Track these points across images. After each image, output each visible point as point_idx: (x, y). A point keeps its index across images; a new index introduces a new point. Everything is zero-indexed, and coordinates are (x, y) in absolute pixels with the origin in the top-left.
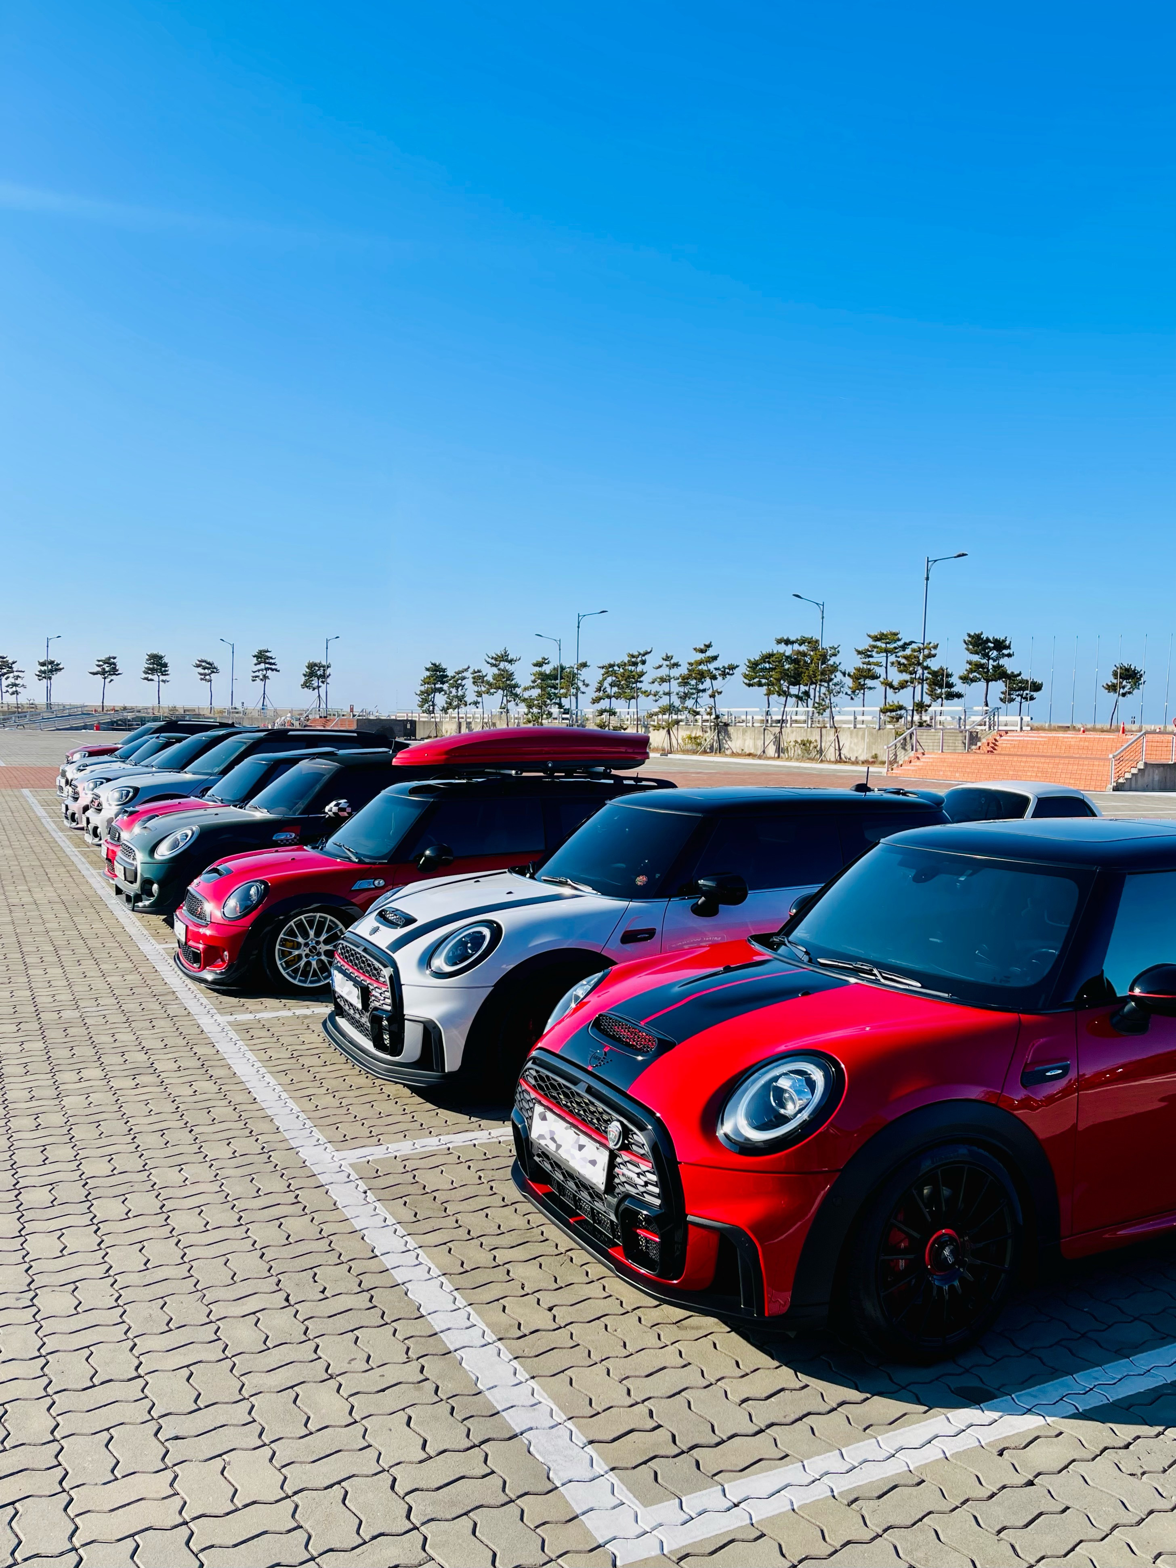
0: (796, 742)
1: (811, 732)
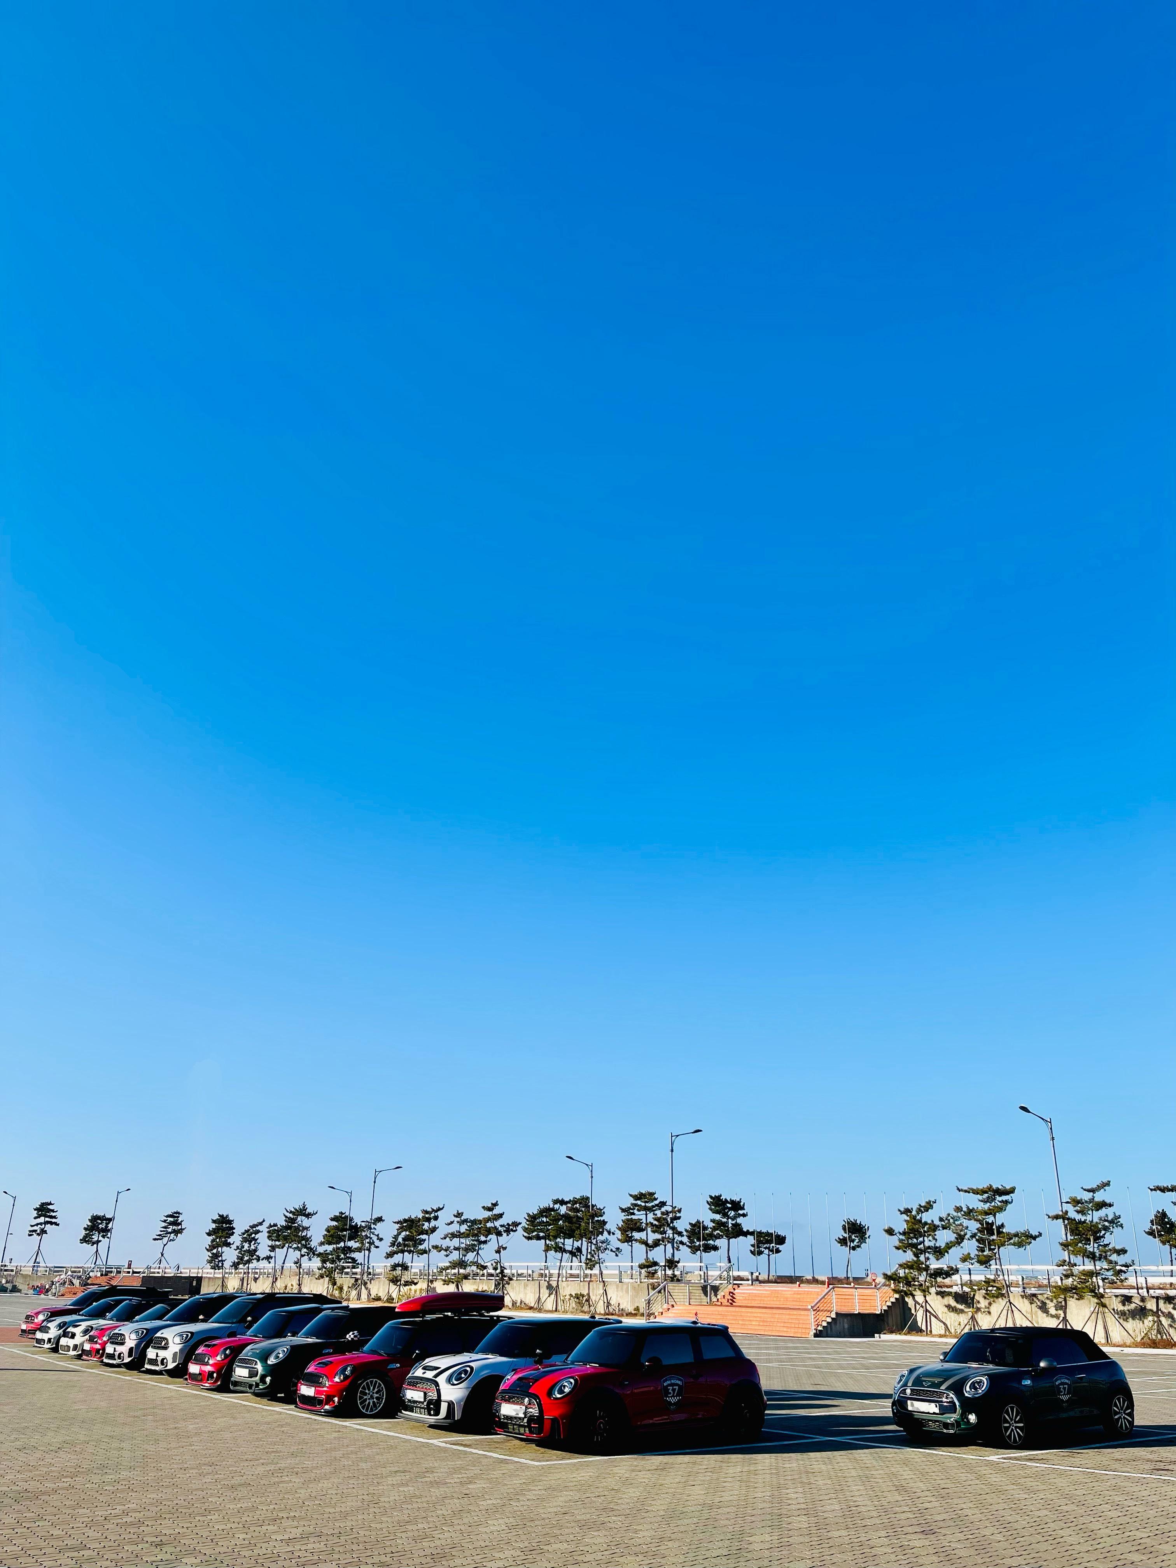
0: (571, 1295)
1: (584, 1285)
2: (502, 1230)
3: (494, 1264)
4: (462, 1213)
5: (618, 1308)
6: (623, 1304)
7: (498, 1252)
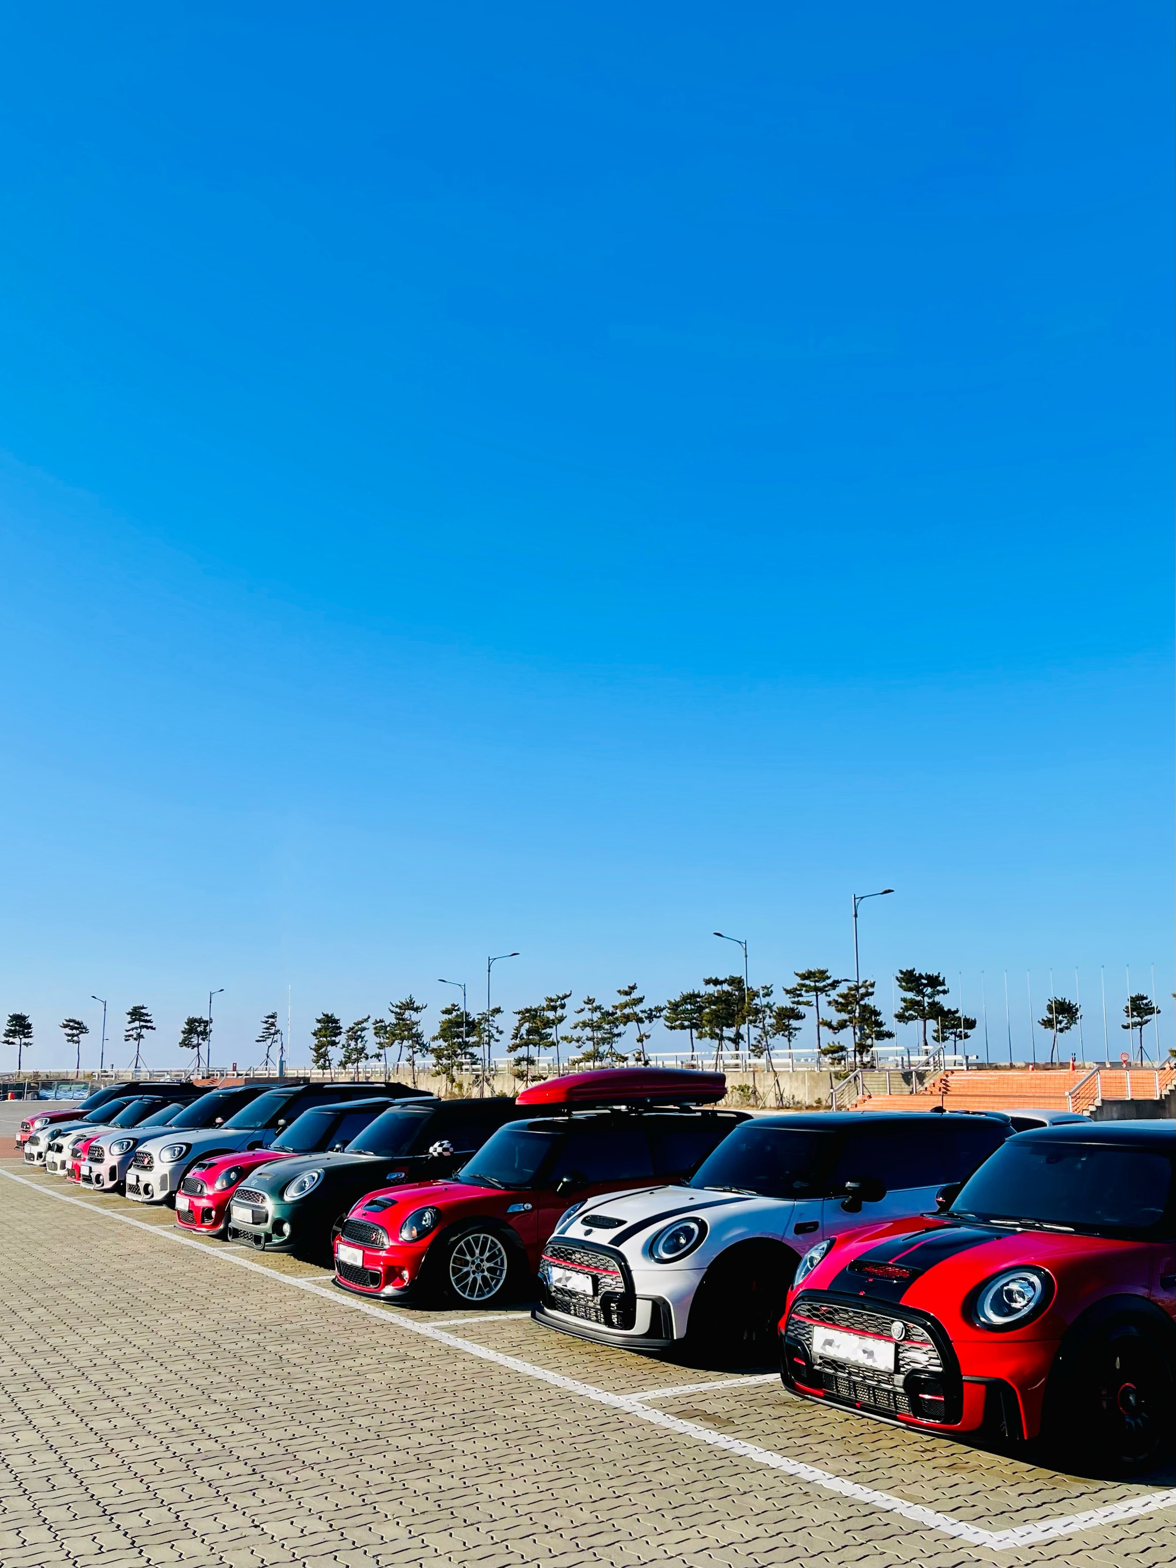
1: (748, 1076)
2: (643, 1017)
3: (637, 1055)
4: (594, 1000)
5: (792, 1101)
6: (799, 1095)
7: (640, 1040)
